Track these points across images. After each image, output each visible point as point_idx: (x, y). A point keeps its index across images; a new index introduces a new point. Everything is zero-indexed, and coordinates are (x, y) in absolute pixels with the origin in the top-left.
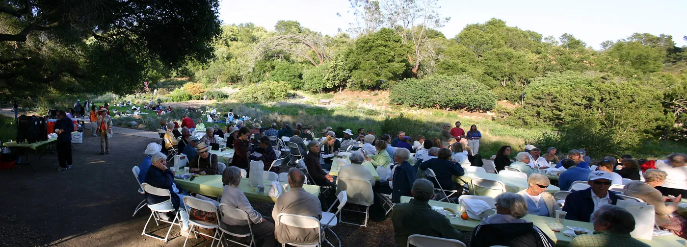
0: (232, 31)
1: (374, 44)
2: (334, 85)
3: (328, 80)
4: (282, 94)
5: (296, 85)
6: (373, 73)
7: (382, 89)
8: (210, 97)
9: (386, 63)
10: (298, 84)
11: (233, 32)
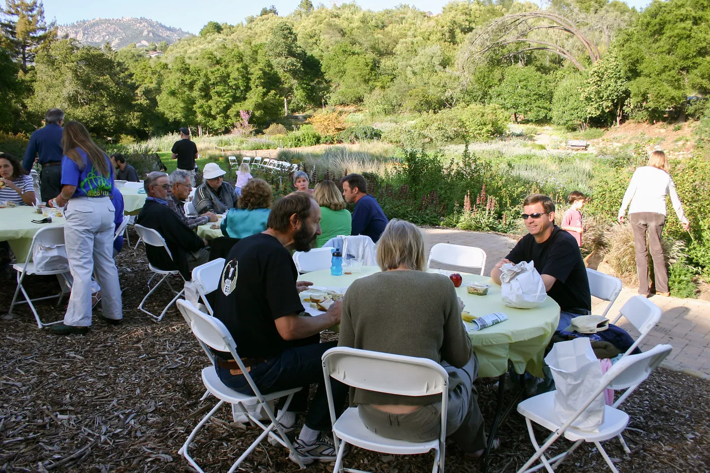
0: (466, 14)
1: (669, 17)
2: (603, 111)
3: (588, 99)
4: (484, 130)
5: (540, 113)
6: (668, 81)
7: (692, 115)
8: (353, 136)
9: (695, 56)
10: (546, 111)
11: (470, 16)
